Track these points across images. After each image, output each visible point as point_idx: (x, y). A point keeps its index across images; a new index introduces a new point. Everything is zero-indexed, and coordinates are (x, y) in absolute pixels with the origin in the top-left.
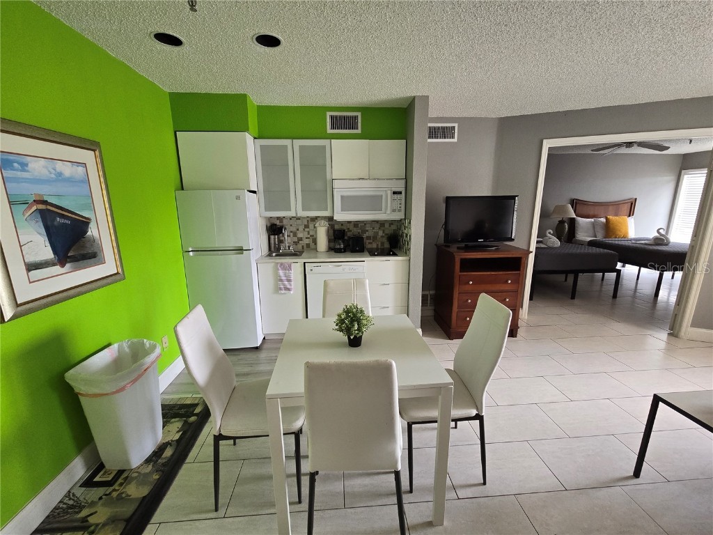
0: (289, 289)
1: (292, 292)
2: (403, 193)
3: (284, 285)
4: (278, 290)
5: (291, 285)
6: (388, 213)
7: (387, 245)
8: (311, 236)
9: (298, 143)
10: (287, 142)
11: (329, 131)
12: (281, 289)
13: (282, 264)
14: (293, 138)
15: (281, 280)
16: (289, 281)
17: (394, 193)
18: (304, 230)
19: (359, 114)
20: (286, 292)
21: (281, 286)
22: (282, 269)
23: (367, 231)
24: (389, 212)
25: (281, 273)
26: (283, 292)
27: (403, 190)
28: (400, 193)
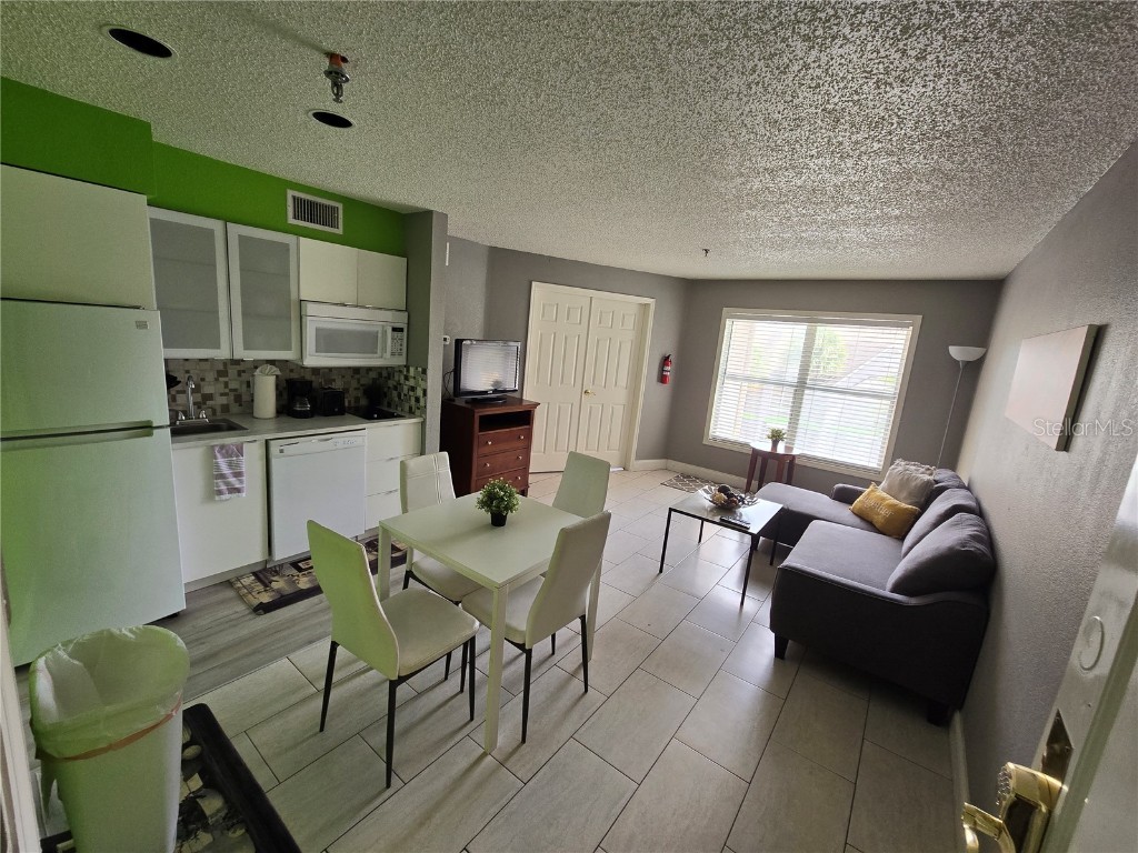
0: (238, 490)
1: (244, 495)
2: (405, 330)
3: (227, 484)
4: (213, 494)
5: (241, 482)
6: (384, 357)
7: (364, 402)
8: (231, 390)
9: (236, 230)
10: (216, 225)
11: (291, 220)
12: (220, 493)
13: (222, 447)
14: (226, 220)
15: (222, 476)
16: (238, 475)
17: (394, 329)
18: (217, 380)
19: (340, 206)
20: (234, 495)
21: (219, 486)
22: (224, 457)
23: (334, 380)
24: (388, 355)
25: (222, 462)
26: (227, 496)
27: (405, 327)
28: (401, 330)
